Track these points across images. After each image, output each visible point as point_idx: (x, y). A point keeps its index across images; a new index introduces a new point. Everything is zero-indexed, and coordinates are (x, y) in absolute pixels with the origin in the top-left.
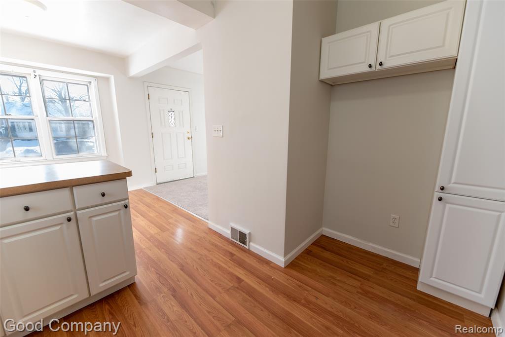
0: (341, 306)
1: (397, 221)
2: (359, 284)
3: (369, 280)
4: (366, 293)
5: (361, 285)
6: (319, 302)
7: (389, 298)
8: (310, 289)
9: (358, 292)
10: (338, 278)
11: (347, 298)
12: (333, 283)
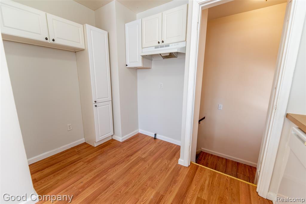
0: (91, 173)
1: (71, 127)
2: (82, 163)
3: (82, 158)
4: (89, 162)
5: (83, 162)
6: (85, 182)
7: (95, 156)
8: (73, 185)
9: (87, 164)
10: (73, 170)
11: (89, 169)
12: (75, 173)
